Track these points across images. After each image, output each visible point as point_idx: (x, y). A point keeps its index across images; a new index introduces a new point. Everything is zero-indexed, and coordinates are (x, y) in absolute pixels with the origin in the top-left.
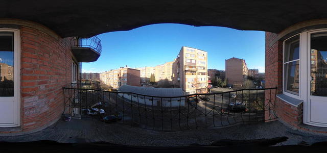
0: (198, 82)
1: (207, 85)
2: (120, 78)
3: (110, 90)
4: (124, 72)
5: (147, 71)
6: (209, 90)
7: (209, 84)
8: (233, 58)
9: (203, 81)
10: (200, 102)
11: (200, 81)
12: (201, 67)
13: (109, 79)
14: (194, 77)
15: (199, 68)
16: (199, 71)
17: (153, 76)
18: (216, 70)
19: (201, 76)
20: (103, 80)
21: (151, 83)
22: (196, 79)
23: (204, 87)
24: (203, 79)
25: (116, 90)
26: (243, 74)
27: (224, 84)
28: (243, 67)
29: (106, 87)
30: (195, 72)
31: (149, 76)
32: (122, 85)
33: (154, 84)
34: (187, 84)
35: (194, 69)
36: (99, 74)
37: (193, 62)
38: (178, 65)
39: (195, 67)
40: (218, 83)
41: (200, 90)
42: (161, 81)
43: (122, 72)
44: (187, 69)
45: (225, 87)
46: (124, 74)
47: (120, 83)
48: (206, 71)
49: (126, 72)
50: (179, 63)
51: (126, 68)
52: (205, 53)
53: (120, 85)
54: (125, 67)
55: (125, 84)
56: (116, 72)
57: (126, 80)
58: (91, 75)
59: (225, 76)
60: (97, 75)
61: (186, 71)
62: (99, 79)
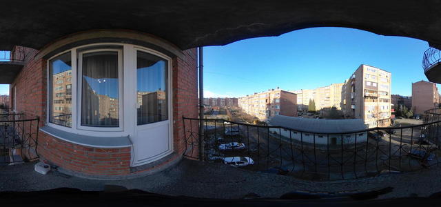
0: (379, 111)
1: (390, 115)
2: (269, 104)
3: (255, 123)
4: (275, 96)
5: (304, 95)
6: (392, 122)
7: (392, 113)
8: (422, 81)
9: (386, 110)
10: (385, 135)
11: (382, 111)
12: (383, 92)
13: (253, 106)
14: (374, 104)
15: (381, 93)
16: (381, 97)
17: (312, 103)
18: (398, 96)
19: (382, 104)
20: (243, 108)
21: (309, 112)
22: (377, 108)
23: (386, 117)
24: (386, 108)
25: (263, 123)
26: (434, 101)
27: (410, 114)
28: (434, 93)
29: (248, 118)
30: (376, 98)
31: (307, 103)
32: (273, 114)
33: (314, 113)
34: (366, 113)
35: (375, 95)
36: (237, 99)
37: (375, 85)
38: (354, 89)
39: (377, 92)
40: (403, 112)
41: (382, 121)
42: (324, 110)
43: (273, 97)
44: (367, 94)
45: (411, 118)
46: (275, 99)
47: (269, 112)
48: (389, 97)
49: (278, 97)
50: (354, 85)
51: (279, 91)
52: (388, 74)
53: (270, 115)
54: (276, 90)
55: (278, 114)
56: (263, 97)
57: (278, 108)
58: (226, 100)
59: (411, 104)
60: (235, 101)
61: (365, 96)
62: (237, 106)
